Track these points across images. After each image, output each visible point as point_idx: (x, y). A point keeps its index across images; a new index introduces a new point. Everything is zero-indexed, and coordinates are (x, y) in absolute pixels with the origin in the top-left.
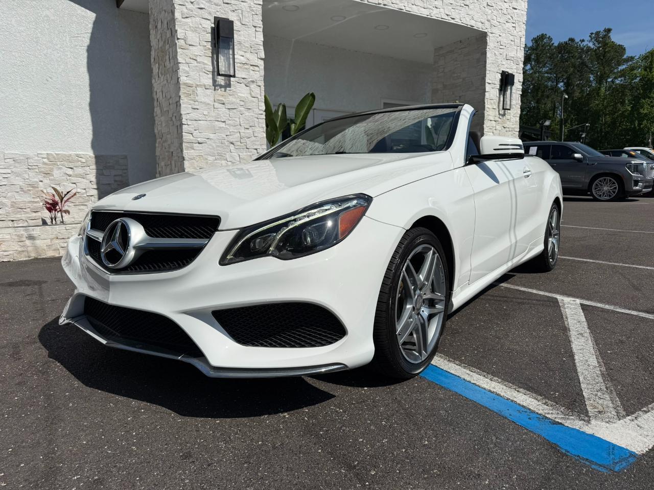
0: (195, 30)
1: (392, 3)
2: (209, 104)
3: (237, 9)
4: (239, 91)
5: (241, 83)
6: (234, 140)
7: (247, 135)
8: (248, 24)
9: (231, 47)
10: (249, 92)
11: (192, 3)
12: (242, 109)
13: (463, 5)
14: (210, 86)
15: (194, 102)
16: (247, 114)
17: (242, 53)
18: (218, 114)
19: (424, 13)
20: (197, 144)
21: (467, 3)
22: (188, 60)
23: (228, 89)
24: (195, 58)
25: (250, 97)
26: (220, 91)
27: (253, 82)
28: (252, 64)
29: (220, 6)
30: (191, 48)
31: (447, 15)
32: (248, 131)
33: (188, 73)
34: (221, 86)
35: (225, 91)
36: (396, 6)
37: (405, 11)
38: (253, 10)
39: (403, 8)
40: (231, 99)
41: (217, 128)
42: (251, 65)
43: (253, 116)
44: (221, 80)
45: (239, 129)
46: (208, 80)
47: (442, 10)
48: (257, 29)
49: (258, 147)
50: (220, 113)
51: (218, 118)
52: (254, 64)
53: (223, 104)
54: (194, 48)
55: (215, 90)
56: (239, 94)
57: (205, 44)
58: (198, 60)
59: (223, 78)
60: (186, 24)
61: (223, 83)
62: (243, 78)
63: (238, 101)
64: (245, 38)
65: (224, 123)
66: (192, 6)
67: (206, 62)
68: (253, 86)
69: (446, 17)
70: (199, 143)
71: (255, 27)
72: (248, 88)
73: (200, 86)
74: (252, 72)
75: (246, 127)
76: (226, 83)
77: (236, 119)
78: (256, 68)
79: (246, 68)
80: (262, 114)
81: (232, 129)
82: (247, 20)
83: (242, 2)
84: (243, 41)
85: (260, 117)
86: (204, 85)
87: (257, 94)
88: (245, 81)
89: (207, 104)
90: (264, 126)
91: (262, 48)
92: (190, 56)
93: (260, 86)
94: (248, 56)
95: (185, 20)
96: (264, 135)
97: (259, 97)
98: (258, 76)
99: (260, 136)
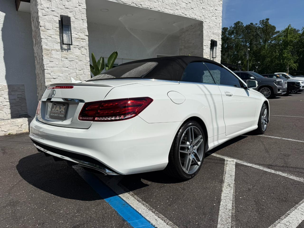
0: (50, 22)
1: (155, 8)
2: (59, 59)
3: (72, 11)
4: (75, 52)
5: (76, 48)
6: (73, 76)
7: (80, 74)
8: (79, 18)
9: (70, 30)
10: (80, 52)
11: (48, 8)
12: (77, 60)
13: (190, 8)
14: (59, 50)
15: (50, 58)
16: (80, 63)
17: (76, 33)
18: (64, 64)
19: (171, 12)
20: (53, 79)
21: (193, 8)
22: (47, 37)
23: (69, 51)
24: (50, 36)
25: (81, 54)
26: (65, 52)
27: (82, 47)
28: (81, 38)
29: (63, 9)
30: (48, 31)
31: (183, 13)
32: (80, 71)
33: (47, 44)
34: (65, 50)
35: (68, 52)
36: (157, 9)
37: (161, 11)
38: (81, 12)
39: (160, 10)
40: (71, 56)
41: (64, 71)
42: (81, 39)
43: (83, 64)
44: (65, 47)
45: (76, 71)
46: (58, 47)
47: (180, 11)
48: (84, 21)
50: (65, 63)
51: (64, 66)
52: (83, 38)
53: (67, 58)
54: (50, 31)
55: (62, 51)
56: (75, 53)
57: (56, 29)
58: (52, 37)
59: (66, 45)
60: (45, 19)
61: (66, 48)
62: (77, 45)
63: (75, 57)
64: (78, 25)
65: (67, 68)
66: (48, 10)
67: (56, 38)
68: (82, 49)
69: (182, 14)
70: (54, 79)
71: (83, 20)
72: (80, 50)
73: (54, 50)
74: (82, 42)
75: (79, 69)
76: (68, 48)
77: (74, 66)
78: (84, 40)
79: (78, 40)
80: (88, 63)
81: (72, 71)
82: (78, 16)
83: (75, 7)
84: (77, 27)
85: (87, 64)
86: (56, 49)
87: (85, 53)
88: (78, 47)
89: (57, 59)
90: (89, 69)
91: (87, 30)
92: (48, 35)
93: (86, 49)
94: (79, 34)
95: (44, 17)
96: (90, 73)
97: (86, 55)
98: (85, 44)
99: (87, 74)
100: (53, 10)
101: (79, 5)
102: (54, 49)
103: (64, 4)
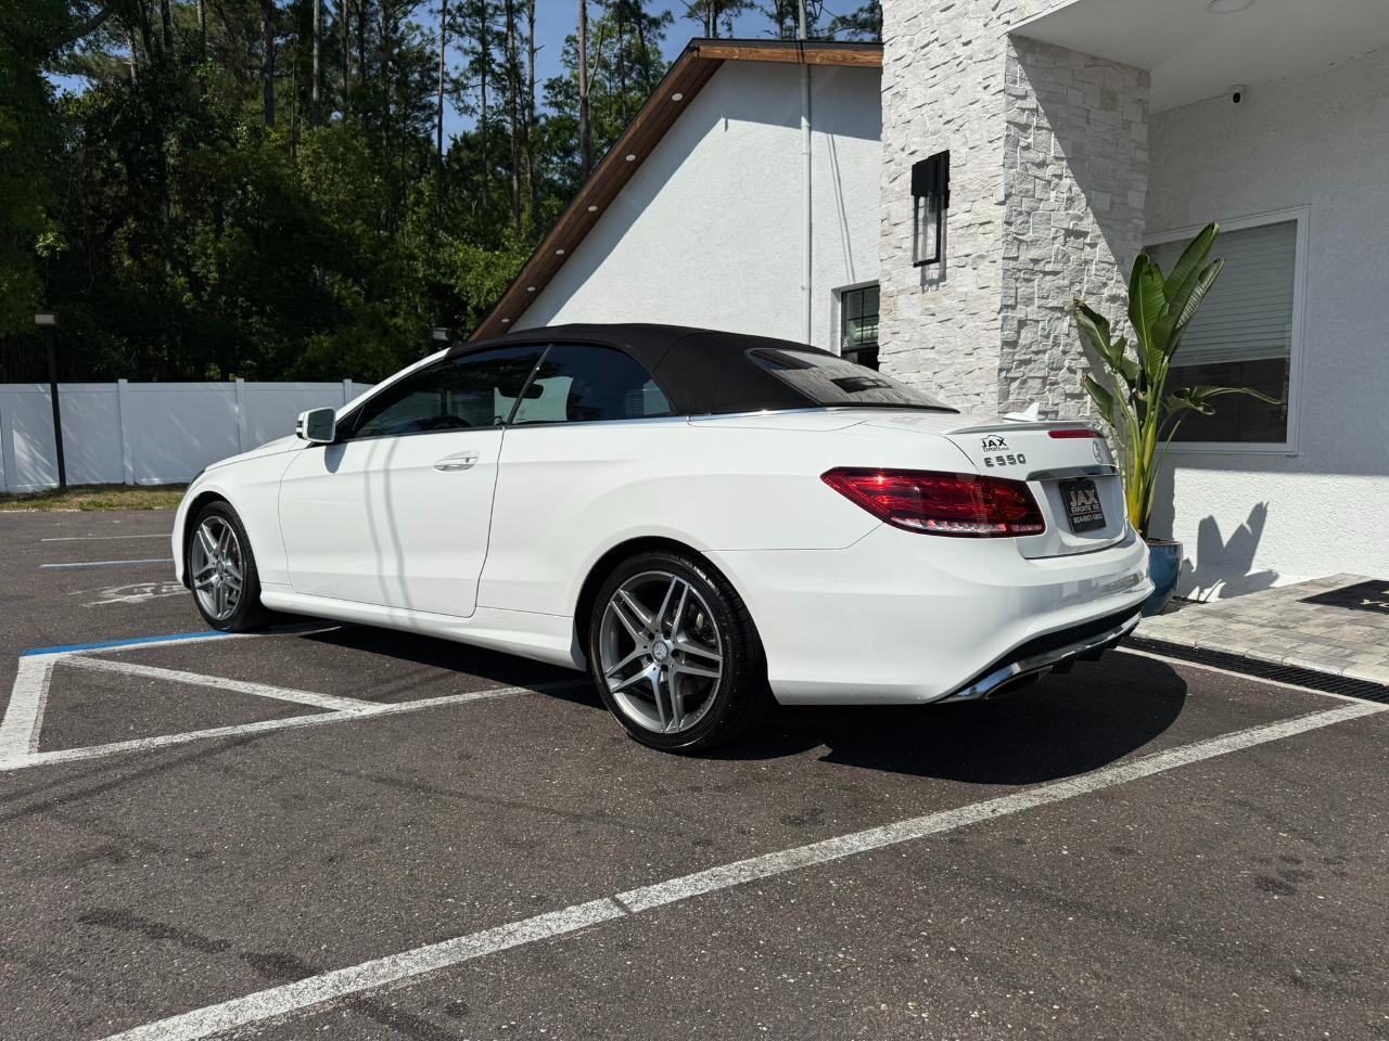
0: (900, 196)
2: (913, 321)
3: (963, 122)
4: (958, 284)
5: (964, 267)
6: (943, 381)
7: (964, 368)
8: (979, 143)
10: (976, 280)
11: (903, 150)
12: (962, 316)
14: (917, 287)
15: (894, 322)
16: (972, 324)
17: (967, 206)
18: (925, 336)
22: (892, 251)
23: (942, 284)
24: (900, 245)
25: (974, 288)
26: (931, 292)
27: (982, 257)
28: (981, 221)
29: (938, 133)
30: (896, 229)
32: (968, 359)
33: (889, 274)
34: (932, 282)
35: (938, 288)
38: (987, 112)
40: (947, 302)
41: (922, 362)
42: (981, 224)
43: (976, 327)
44: (933, 271)
46: (914, 276)
48: (994, 145)
49: (982, 391)
50: (928, 333)
51: (923, 343)
52: (984, 221)
53: (934, 315)
54: (901, 227)
55: (923, 292)
56: (958, 289)
58: (904, 247)
60: (893, 189)
61: (936, 277)
62: (966, 256)
63: (955, 303)
65: (933, 351)
66: (904, 155)
68: (983, 265)
71: (991, 142)
72: (975, 272)
74: (981, 237)
76: (940, 274)
77: (949, 339)
78: (988, 227)
79: (971, 234)
80: (996, 319)
81: (944, 360)
82: (977, 137)
83: (971, 104)
84: (968, 181)
85: (992, 327)
86: (908, 288)
87: (990, 279)
88: (969, 259)
89: (910, 321)
90: (999, 343)
91: (1000, 180)
92: (894, 243)
93: (995, 262)
94: (978, 207)
95: (892, 184)
96: (997, 363)
97: (993, 285)
98: (991, 241)
99: (988, 365)
100: (913, 149)
101: (985, 88)
102: (904, 290)
103: (940, 113)
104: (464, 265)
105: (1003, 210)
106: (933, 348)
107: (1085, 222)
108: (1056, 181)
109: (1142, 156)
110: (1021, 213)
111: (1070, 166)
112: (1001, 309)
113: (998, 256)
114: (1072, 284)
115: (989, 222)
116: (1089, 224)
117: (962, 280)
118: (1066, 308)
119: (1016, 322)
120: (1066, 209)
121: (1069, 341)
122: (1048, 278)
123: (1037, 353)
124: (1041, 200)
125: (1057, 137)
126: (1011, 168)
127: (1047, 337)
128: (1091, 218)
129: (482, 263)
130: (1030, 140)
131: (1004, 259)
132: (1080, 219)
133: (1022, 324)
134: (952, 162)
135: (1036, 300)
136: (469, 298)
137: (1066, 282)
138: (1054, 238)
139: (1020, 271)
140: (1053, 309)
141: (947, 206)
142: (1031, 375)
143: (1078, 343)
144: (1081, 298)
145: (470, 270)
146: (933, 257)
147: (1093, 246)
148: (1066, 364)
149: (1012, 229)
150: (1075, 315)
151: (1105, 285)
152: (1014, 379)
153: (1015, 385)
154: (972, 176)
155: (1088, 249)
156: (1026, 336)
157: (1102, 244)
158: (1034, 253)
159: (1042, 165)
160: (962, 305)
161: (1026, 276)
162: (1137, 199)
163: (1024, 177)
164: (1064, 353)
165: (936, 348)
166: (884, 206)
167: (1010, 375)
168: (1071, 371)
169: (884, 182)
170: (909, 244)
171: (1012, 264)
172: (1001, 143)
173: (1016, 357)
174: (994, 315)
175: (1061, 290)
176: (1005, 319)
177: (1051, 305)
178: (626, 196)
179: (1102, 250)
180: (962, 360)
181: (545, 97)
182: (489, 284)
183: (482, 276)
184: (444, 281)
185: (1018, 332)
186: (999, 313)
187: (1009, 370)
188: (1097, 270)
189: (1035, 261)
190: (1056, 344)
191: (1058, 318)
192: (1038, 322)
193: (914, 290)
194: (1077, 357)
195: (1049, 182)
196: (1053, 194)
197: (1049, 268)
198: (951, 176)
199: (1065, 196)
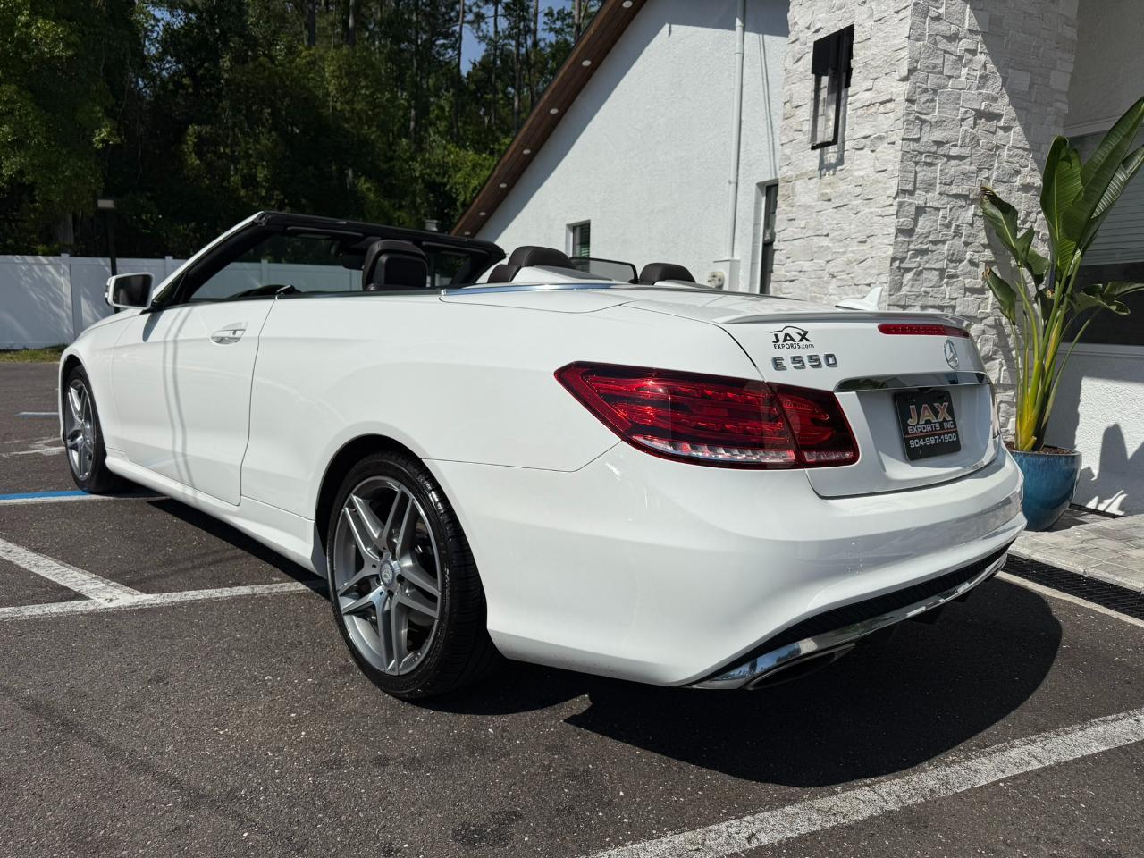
2: (809, 206)
4: (856, 167)
5: (862, 149)
6: (835, 270)
8: (885, 14)
10: (873, 163)
12: (858, 202)
14: (815, 171)
15: (790, 209)
16: (867, 210)
17: (868, 84)
18: (819, 223)
20: (788, 283)
22: (793, 135)
23: (839, 168)
24: (799, 128)
25: (871, 171)
26: (828, 177)
27: (881, 138)
28: (881, 100)
30: (797, 111)
32: (862, 247)
33: (788, 159)
34: (830, 167)
35: (835, 173)
40: (843, 187)
41: (815, 250)
42: (882, 103)
43: (872, 213)
44: (831, 154)
46: (813, 161)
48: (901, 15)
49: (873, 281)
50: (823, 219)
51: (818, 230)
52: (886, 99)
53: (830, 200)
54: (803, 109)
55: (821, 177)
56: (856, 174)
61: (833, 160)
62: (865, 137)
63: (851, 188)
64: (878, 47)
65: (827, 238)
66: (809, 33)
68: (882, 147)
71: (897, 12)
72: (874, 154)
74: (881, 117)
75: (860, 239)
76: (838, 157)
77: (844, 226)
78: (890, 106)
79: (871, 114)
80: (891, 205)
81: (837, 248)
82: (883, 8)
84: (871, 57)
85: (887, 213)
86: (806, 174)
87: (887, 162)
88: (868, 142)
89: (807, 207)
90: (893, 230)
91: (904, 53)
92: (795, 126)
93: (893, 143)
94: (880, 84)
95: (795, 66)
96: (890, 251)
97: (890, 168)
98: (890, 122)
99: (881, 254)
100: (818, 26)
102: (802, 174)
104: (455, 166)
105: (906, 86)
106: (827, 235)
107: (999, 103)
108: (969, 56)
109: (1071, 33)
110: (926, 90)
111: (985, 42)
112: (897, 194)
113: (897, 137)
114: (980, 170)
115: (890, 101)
116: (1003, 106)
117: (860, 164)
118: (971, 196)
119: (913, 209)
120: (979, 88)
121: (973, 231)
122: (953, 162)
123: (935, 243)
124: (950, 77)
125: (973, 9)
126: (918, 40)
127: (948, 226)
128: (1007, 100)
129: (470, 164)
130: (942, 10)
131: (903, 139)
132: (995, 99)
133: (920, 210)
134: (857, 38)
135: (938, 186)
136: (458, 195)
137: (973, 168)
138: (963, 120)
139: (921, 153)
140: (957, 196)
141: (848, 85)
142: (927, 266)
143: (983, 234)
144: (990, 186)
145: (460, 170)
146: (831, 140)
147: (1007, 129)
148: (968, 256)
149: (915, 107)
150: (982, 203)
151: (1018, 172)
152: (908, 270)
153: (909, 276)
154: (875, 50)
155: (1000, 133)
156: (924, 224)
157: (1017, 128)
158: (938, 135)
159: (954, 38)
160: (858, 190)
161: (928, 160)
162: (1060, 80)
163: (933, 48)
164: (967, 244)
165: (831, 236)
166: (786, 88)
167: (904, 265)
168: (973, 263)
169: (789, 63)
170: (807, 127)
171: (912, 145)
172: (908, 12)
173: (912, 247)
174: (890, 201)
175: (966, 176)
176: (901, 205)
177: (954, 192)
178: (582, 101)
179: (1016, 135)
180: (855, 249)
181: (545, 23)
182: (475, 182)
183: (469, 175)
184: (438, 180)
185: (916, 221)
186: (895, 198)
187: (902, 260)
188: (1009, 156)
189: (939, 144)
190: (957, 234)
191: (962, 207)
192: (938, 209)
193: (811, 175)
194: (981, 248)
195: (961, 58)
196: (964, 71)
197: (954, 152)
198: (854, 52)
199: (978, 73)
